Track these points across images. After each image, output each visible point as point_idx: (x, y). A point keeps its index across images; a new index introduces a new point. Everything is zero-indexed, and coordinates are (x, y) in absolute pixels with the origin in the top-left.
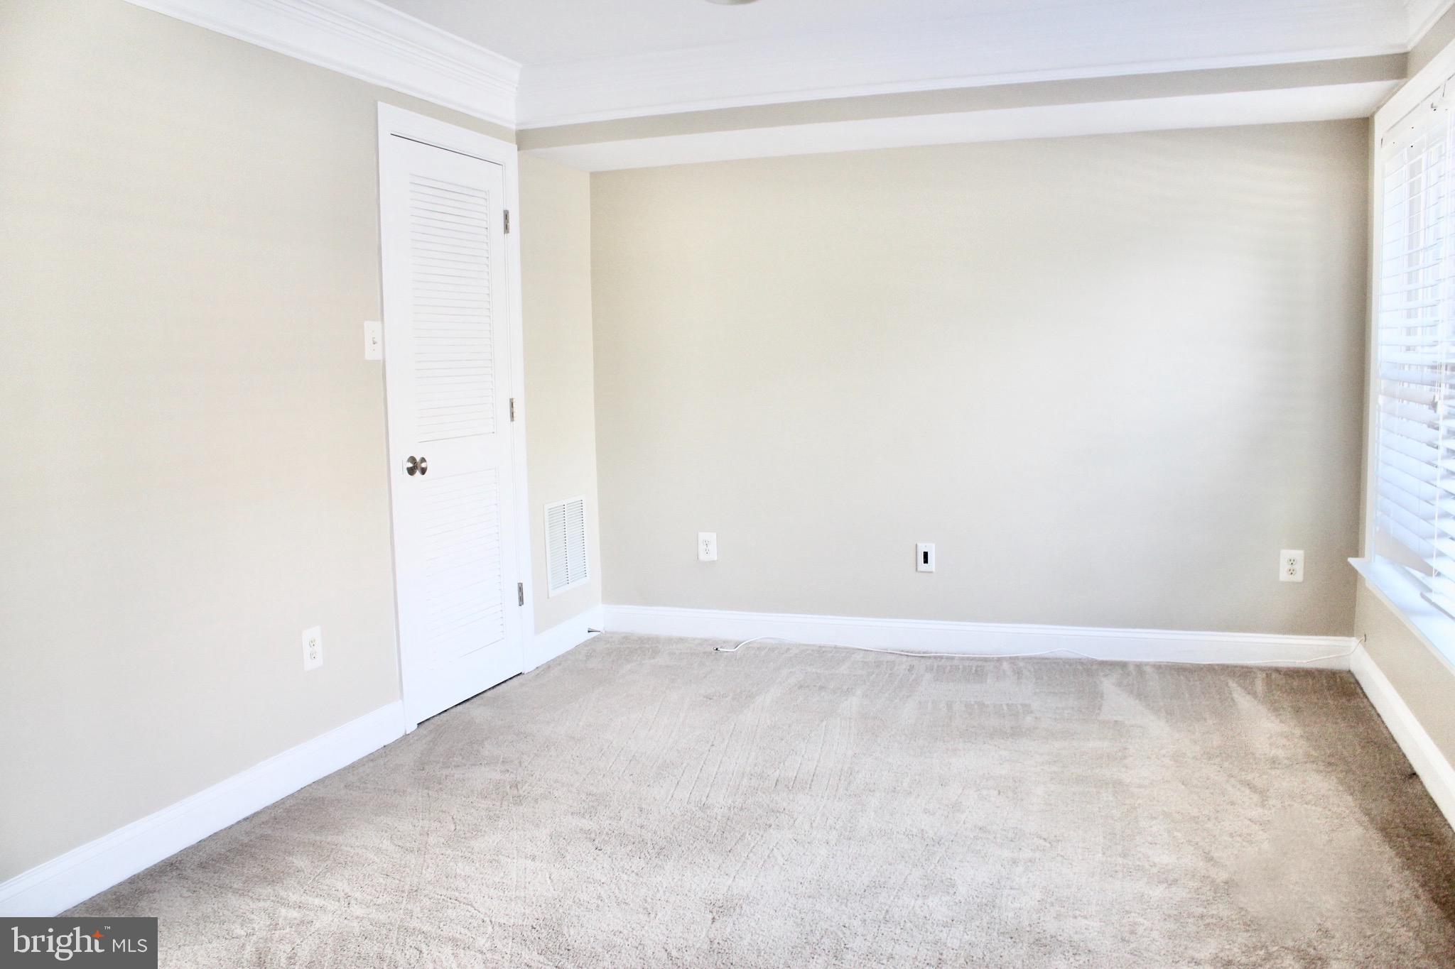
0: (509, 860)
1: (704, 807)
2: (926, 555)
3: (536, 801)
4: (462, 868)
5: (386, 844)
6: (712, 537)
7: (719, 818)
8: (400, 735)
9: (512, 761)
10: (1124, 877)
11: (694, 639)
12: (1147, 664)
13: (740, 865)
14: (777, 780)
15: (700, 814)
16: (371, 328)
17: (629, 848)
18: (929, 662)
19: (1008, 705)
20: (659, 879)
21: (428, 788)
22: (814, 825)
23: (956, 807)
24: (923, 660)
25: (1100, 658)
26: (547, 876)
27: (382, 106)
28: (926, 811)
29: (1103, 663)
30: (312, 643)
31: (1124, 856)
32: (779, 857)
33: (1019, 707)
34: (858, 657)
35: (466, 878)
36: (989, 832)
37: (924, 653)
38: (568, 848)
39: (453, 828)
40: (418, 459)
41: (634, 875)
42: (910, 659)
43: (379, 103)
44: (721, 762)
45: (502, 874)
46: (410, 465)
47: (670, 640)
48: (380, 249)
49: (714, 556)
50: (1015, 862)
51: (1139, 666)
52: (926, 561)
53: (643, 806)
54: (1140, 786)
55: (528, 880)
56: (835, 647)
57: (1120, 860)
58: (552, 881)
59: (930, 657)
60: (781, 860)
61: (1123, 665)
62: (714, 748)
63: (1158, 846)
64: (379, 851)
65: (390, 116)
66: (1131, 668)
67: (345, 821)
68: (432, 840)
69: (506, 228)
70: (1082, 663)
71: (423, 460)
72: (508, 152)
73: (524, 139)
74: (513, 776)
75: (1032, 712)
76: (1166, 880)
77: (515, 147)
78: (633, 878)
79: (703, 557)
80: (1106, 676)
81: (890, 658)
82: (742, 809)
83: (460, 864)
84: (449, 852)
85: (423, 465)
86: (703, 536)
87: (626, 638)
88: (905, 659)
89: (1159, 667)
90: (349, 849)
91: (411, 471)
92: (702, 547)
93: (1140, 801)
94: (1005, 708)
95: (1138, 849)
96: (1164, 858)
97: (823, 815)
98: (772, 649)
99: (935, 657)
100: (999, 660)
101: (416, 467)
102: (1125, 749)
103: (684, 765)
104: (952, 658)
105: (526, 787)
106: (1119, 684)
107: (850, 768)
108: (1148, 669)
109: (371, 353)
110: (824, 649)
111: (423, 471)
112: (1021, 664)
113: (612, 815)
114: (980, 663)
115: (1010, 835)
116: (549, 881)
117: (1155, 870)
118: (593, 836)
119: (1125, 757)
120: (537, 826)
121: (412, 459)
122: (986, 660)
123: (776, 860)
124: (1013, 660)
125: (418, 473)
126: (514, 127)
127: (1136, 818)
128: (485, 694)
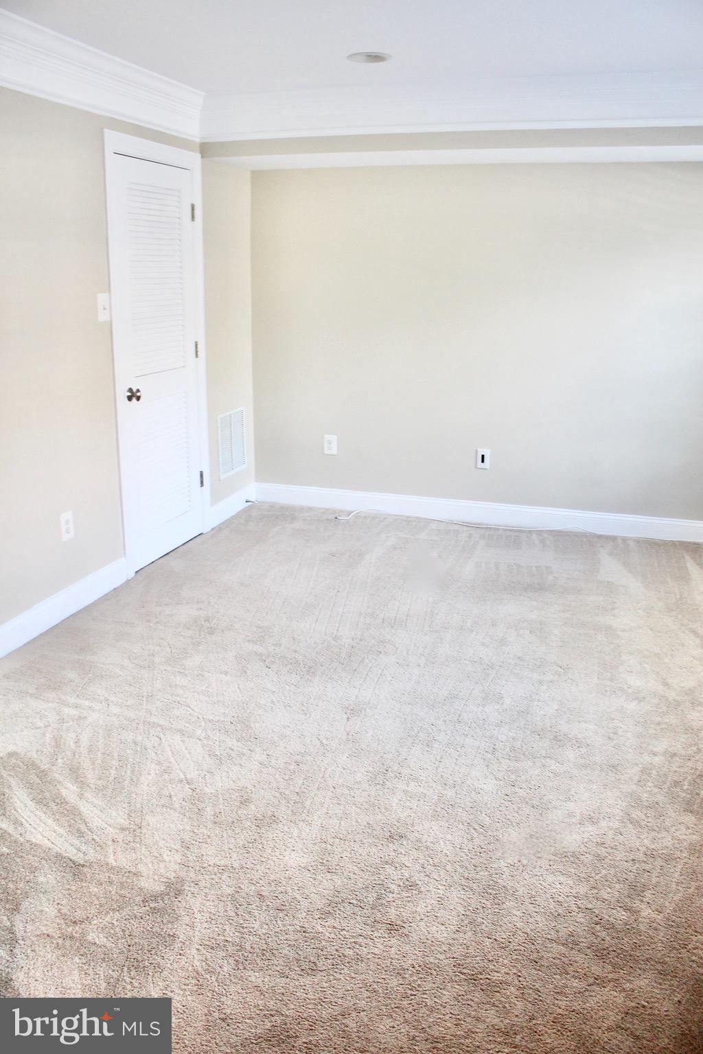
0: (210, 674)
1: (336, 638)
2: (483, 456)
3: (223, 631)
4: (179, 680)
5: (126, 663)
6: (334, 438)
7: (346, 646)
8: (124, 580)
9: (204, 602)
10: (611, 695)
11: (320, 508)
12: (631, 538)
13: (363, 680)
14: (383, 619)
15: (333, 642)
16: (102, 298)
17: (289, 667)
18: (482, 531)
19: (536, 567)
20: (310, 689)
21: (148, 621)
22: (410, 653)
23: (503, 642)
24: (478, 529)
25: (599, 533)
26: (236, 686)
27: (107, 132)
28: (483, 644)
29: (600, 537)
30: (67, 522)
31: (612, 680)
32: (388, 676)
33: (544, 568)
34: (434, 526)
35: (183, 687)
36: (524, 660)
37: (480, 524)
38: (248, 666)
39: (170, 651)
40: (134, 390)
41: (293, 686)
42: (469, 528)
43: (106, 131)
44: (345, 605)
45: (206, 685)
46: (129, 394)
47: (302, 509)
48: (107, 239)
49: (334, 451)
50: (541, 682)
51: (625, 540)
52: (483, 461)
53: (296, 636)
54: (624, 631)
55: (224, 689)
56: (418, 518)
57: (609, 683)
58: (240, 690)
59: (483, 528)
60: (389, 678)
61: (614, 539)
62: (339, 594)
63: (633, 673)
64: (122, 667)
65: (114, 139)
66: (620, 541)
67: (96, 645)
68: (157, 660)
69: (193, 217)
70: (586, 536)
71: (138, 391)
72: (195, 159)
73: (206, 149)
74: (205, 612)
75: (552, 573)
76: (637, 698)
77: (200, 155)
78: (293, 688)
79: (327, 452)
80: (602, 546)
81: (456, 527)
82: (361, 640)
83: (178, 677)
84: (169, 668)
85: (138, 394)
86: (327, 437)
87: (272, 506)
88: (465, 528)
89: (638, 541)
90: (102, 666)
91: (130, 398)
92: (326, 445)
93: (623, 641)
94: (534, 569)
95: (620, 675)
96: (636, 682)
97: (415, 645)
98: (374, 518)
99: (487, 528)
100: (530, 532)
101: (133, 395)
102: (614, 603)
103: (320, 606)
104: (498, 529)
105: (215, 621)
106: (611, 554)
107: (431, 611)
108: (631, 543)
109: (103, 317)
110: (410, 519)
111: (138, 398)
112: (545, 535)
113: (275, 643)
114: (516, 534)
115: (538, 663)
116: (238, 690)
117: (630, 691)
118: (264, 658)
119: (613, 609)
120: (226, 650)
121: (130, 390)
122: (520, 531)
123: (386, 677)
124: (540, 533)
125: (134, 400)
126: (198, 140)
127: (620, 653)
128: (179, 549)
